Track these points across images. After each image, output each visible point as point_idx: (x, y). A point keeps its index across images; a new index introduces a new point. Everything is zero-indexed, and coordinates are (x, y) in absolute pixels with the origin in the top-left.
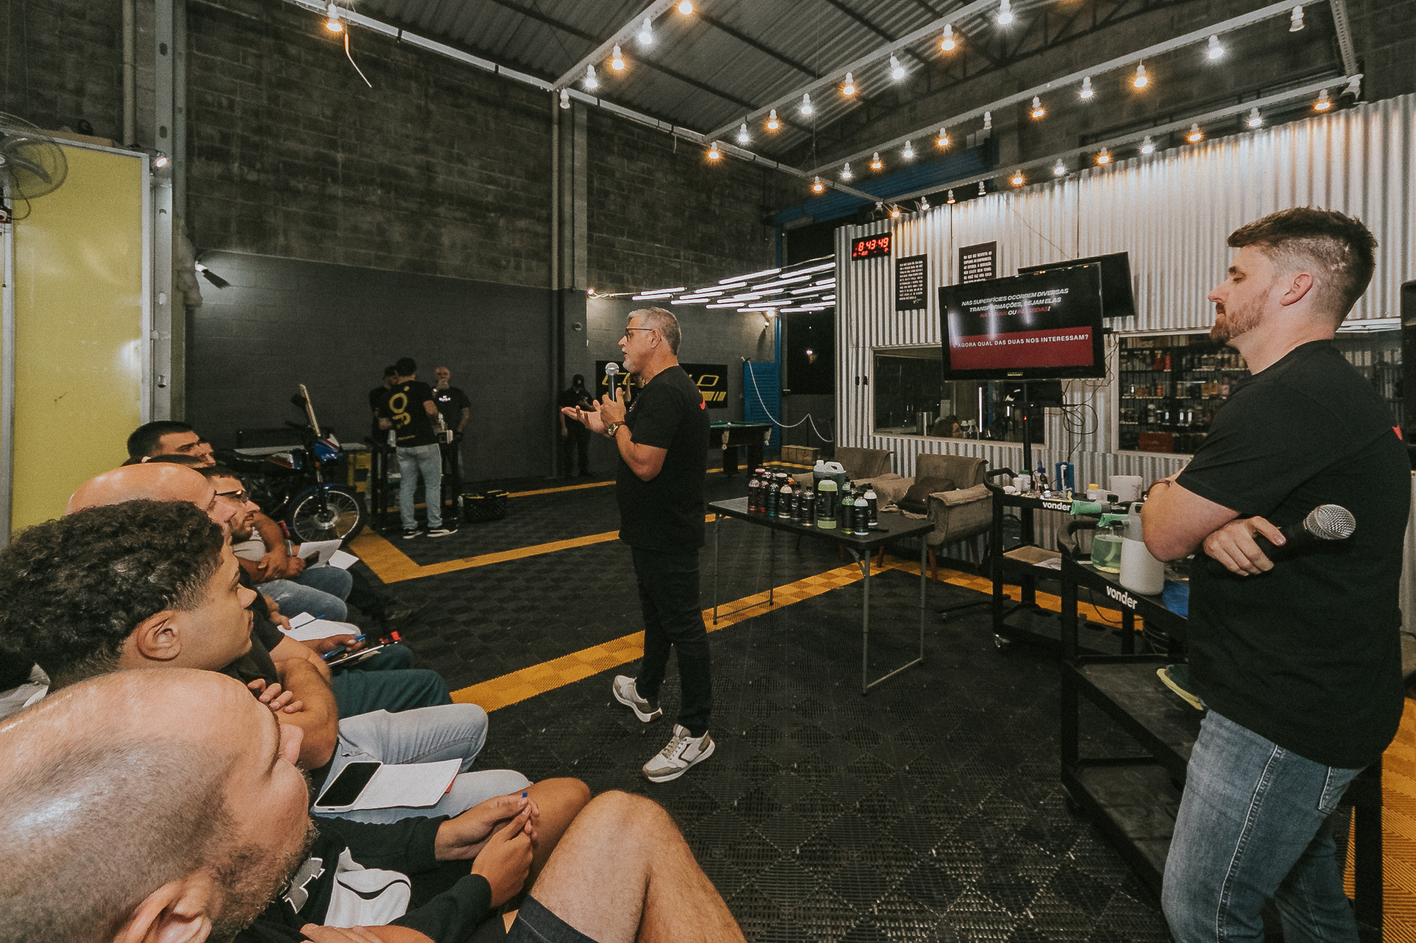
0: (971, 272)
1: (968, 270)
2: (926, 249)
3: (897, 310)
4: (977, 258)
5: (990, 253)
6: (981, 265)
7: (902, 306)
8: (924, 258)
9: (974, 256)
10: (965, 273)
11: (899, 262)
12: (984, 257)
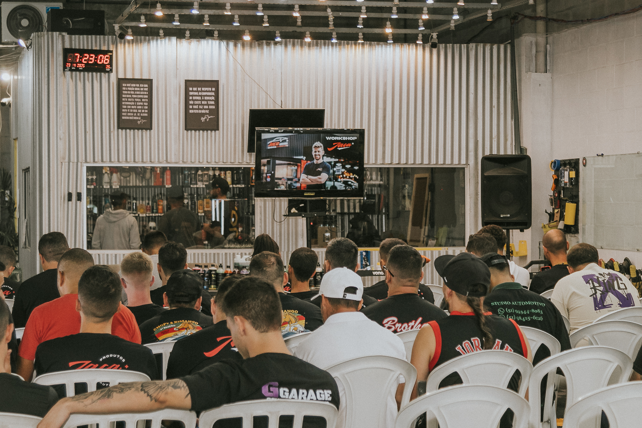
0: (196, 102)
1: (193, 100)
2: (150, 73)
3: (119, 127)
4: (202, 91)
5: (214, 89)
6: (206, 98)
7: (122, 125)
8: (149, 82)
9: (199, 89)
10: (191, 102)
11: (120, 82)
12: (208, 92)
